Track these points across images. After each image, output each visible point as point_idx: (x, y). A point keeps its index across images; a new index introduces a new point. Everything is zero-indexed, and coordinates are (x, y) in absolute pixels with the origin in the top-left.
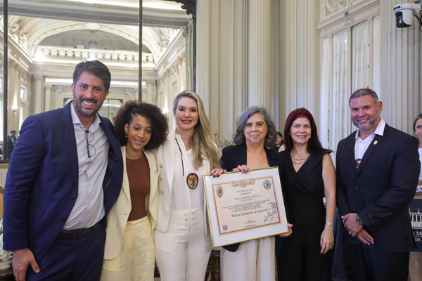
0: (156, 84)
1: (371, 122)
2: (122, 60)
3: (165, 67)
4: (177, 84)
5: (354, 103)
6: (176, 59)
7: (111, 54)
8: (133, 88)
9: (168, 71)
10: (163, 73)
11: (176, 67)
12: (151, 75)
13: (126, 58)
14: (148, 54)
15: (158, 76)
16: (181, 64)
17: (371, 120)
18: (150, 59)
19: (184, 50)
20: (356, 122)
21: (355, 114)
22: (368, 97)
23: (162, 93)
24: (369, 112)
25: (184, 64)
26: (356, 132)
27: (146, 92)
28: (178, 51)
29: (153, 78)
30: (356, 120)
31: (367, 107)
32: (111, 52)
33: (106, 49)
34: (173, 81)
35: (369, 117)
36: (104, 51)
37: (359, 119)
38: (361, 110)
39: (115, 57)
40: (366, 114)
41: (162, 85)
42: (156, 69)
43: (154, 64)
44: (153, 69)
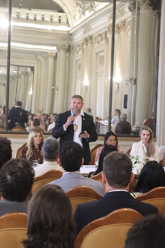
0: (69, 49)
2: (39, 21)
7: (28, 14)
8: (46, 53)
12: (64, 40)
13: (43, 19)
14: (60, 14)
18: (64, 20)
29: (66, 43)
32: (27, 11)
33: (20, 7)
39: (31, 17)
41: (80, 53)
42: (71, 32)
43: (69, 26)
44: (67, 33)
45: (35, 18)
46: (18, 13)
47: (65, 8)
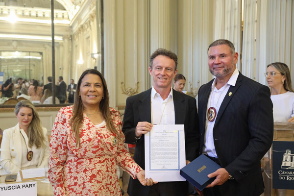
0: (71, 38)
1: (225, 70)
2: (40, 17)
3: (79, 23)
4: (90, 39)
5: (211, 51)
6: (88, 16)
7: (30, 11)
9: (82, 27)
10: (77, 29)
11: (88, 23)
12: (67, 31)
13: (44, 15)
14: (64, 12)
15: (72, 31)
16: (93, 21)
17: (226, 68)
18: (66, 16)
19: (94, 8)
20: (212, 69)
21: (212, 62)
22: (225, 46)
23: (76, 46)
24: (224, 60)
25: (95, 20)
26: (213, 80)
27: (63, 46)
28: (90, 9)
29: (68, 33)
30: (212, 68)
31: (222, 56)
32: (30, 9)
33: (25, 6)
34: (87, 36)
35: (224, 65)
36: (23, 8)
37: (215, 66)
38: (217, 58)
39: (34, 14)
40: (222, 62)
41: (77, 40)
42: (71, 25)
43: (69, 20)
44: (68, 26)
45: (37, 15)
46: (23, 11)
47: (66, 7)
